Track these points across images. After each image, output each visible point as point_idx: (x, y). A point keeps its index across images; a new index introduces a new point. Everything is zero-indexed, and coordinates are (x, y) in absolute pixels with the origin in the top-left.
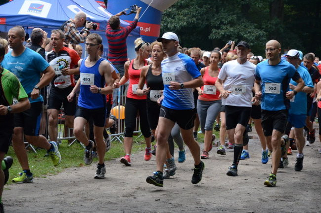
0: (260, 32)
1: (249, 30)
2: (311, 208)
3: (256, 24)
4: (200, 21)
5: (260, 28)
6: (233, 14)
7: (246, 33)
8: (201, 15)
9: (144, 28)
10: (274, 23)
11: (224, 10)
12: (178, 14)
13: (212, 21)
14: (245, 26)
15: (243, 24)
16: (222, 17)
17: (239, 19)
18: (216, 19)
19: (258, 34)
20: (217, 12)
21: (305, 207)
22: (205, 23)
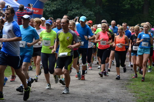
0: (91, 13)
1: (86, 12)
2: (115, 96)
3: (89, 9)
4: (62, 7)
5: (91, 11)
6: (78, 4)
7: (84, 13)
8: (63, 5)
9: (36, 11)
10: (98, 8)
11: (74, 2)
12: (52, 4)
13: (68, 7)
14: (84, 10)
15: (83, 9)
16: (72, 5)
17: (81, 6)
18: (70, 6)
19: (90, 13)
20: (71, 3)
21: (112, 96)
22: (65, 8)
